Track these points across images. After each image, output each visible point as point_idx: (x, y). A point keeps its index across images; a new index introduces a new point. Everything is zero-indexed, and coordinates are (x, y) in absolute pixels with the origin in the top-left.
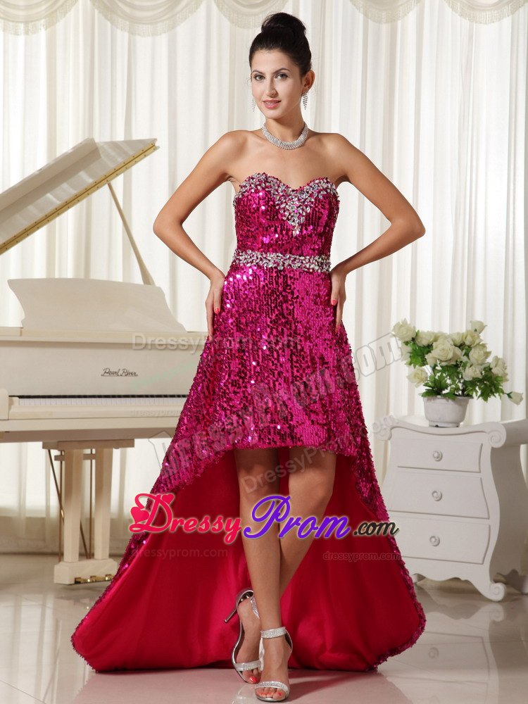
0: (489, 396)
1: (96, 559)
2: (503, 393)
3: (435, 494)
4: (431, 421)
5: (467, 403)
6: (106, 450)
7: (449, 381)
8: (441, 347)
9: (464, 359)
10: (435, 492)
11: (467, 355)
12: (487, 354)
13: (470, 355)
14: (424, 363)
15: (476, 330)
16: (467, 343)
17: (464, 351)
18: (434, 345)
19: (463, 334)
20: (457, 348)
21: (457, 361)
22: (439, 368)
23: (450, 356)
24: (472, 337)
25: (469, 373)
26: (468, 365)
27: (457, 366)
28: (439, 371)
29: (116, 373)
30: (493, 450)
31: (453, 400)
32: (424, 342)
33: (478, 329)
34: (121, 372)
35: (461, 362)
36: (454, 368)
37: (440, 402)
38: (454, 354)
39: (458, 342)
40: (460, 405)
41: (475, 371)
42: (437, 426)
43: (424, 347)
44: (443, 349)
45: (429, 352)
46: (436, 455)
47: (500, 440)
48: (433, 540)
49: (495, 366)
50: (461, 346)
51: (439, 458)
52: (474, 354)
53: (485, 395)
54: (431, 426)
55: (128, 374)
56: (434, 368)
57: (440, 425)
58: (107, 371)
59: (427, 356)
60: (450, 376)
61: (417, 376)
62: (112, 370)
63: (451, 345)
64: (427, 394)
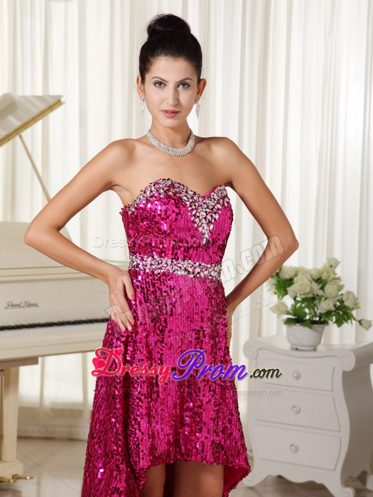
0: (343, 323)
1: (5, 462)
2: (354, 319)
3: (295, 409)
4: (292, 344)
5: (323, 328)
6: (13, 369)
7: (307, 310)
8: (300, 282)
9: (320, 293)
10: (294, 407)
11: (322, 288)
12: (341, 288)
13: (326, 288)
14: (286, 293)
15: (331, 266)
16: (324, 277)
17: (321, 285)
18: (295, 279)
19: (320, 270)
20: (314, 283)
21: (314, 294)
22: (299, 299)
23: (308, 290)
24: (328, 272)
25: (324, 306)
26: (323, 299)
27: (313, 299)
28: (299, 302)
29: (18, 306)
30: (345, 373)
31: (310, 328)
32: (287, 276)
33: (333, 265)
34: (23, 304)
35: (318, 295)
36: (311, 300)
37: (298, 328)
38: (312, 289)
39: (316, 276)
40: (317, 331)
41: (329, 305)
42: (297, 349)
43: (287, 280)
44: (302, 284)
45: (290, 285)
46: (295, 375)
47: (350, 364)
48: (293, 448)
49: (347, 299)
50: (318, 280)
51: (298, 377)
52: (329, 289)
53: (339, 323)
54: (292, 349)
55: (30, 305)
56: (295, 299)
57: (299, 348)
58: (10, 304)
59: (288, 289)
60: (308, 307)
61: (279, 309)
62: (15, 303)
63: (309, 280)
64: (288, 322)
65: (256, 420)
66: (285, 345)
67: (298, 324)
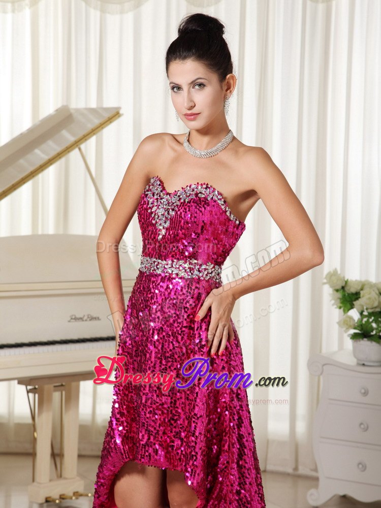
1: (65, 479)
3: (362, 426)
4: (358, 360)
6: (74, 384)
7: (374, 325)
8: (367, 296)
10: (361, 424)
14: (352, 307)
18: (362, 293)
22: (365, 313)
23: (376, 304)
28: (366, 316)
29: (81, 319)
31: (378, 343)
32: (353, 290)
34: (86, 318)
36: (379, 314)
37: (365, 343)
38: (379, 303)
42: (364, 365)
43: (353, 294)
44: (370, 298)
45: (357, 299)
46: (363, 391)
48: (360, 466)
51: (366, 393)
54: (358, 364)
55: (92, 318)
56: (361, 314)
57: (366, 363)
58: (73, 317)
59: (355, 303)
60: (376, 321)
61: (346, 323)
62: (78, 316)
63: (376, 293)
64: (355, 337)
65: (322, 437)
66: (351, 361)
67: (365, 339)
